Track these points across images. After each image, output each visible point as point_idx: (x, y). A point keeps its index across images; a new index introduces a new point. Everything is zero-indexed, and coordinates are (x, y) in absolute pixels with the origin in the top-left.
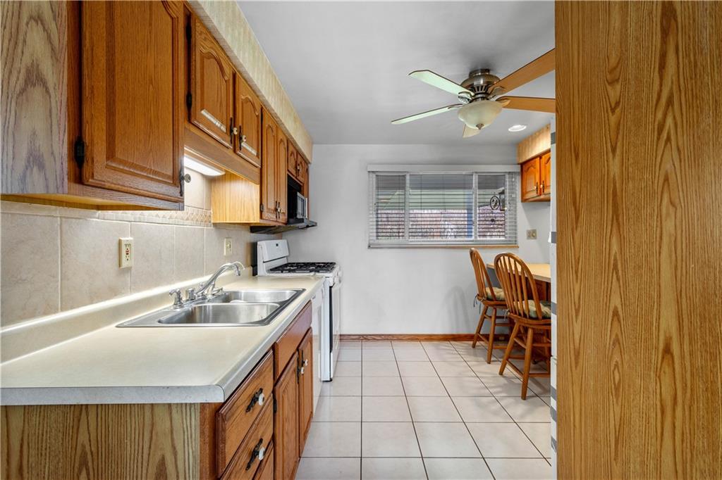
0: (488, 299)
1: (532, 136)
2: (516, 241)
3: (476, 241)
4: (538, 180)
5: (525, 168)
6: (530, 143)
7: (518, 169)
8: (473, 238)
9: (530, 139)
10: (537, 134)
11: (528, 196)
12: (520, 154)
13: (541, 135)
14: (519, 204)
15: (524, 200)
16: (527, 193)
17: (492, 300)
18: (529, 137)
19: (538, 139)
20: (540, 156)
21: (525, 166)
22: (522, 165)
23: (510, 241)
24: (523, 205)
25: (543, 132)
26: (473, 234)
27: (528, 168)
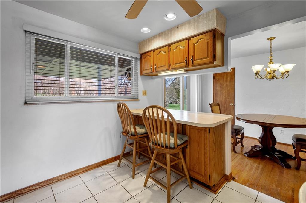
0: (132, 135)
1: (149, 39)
2: (137, 97)
3: (117, 97)
4: (152, 63)
5: (143, 57)
6: (148, 43)
7: (139, 56)
8: (116, 95)
9: (148, 40)
10: (153, 38)
11: (144, 72)
12: (140, 48)
13: (155, 39)
14: (139, 76)
15: (142, 74)
16: (144, 70)
17: (134, 135)
18: (147, 40)
19: (152, 41)
20: (154, 51)
21: (143, 56)
22: (142, 55)
23: (135, 97)
24: (141, 77)
25: (156, 37)
26: (116, 92)
27: (146, 57)
